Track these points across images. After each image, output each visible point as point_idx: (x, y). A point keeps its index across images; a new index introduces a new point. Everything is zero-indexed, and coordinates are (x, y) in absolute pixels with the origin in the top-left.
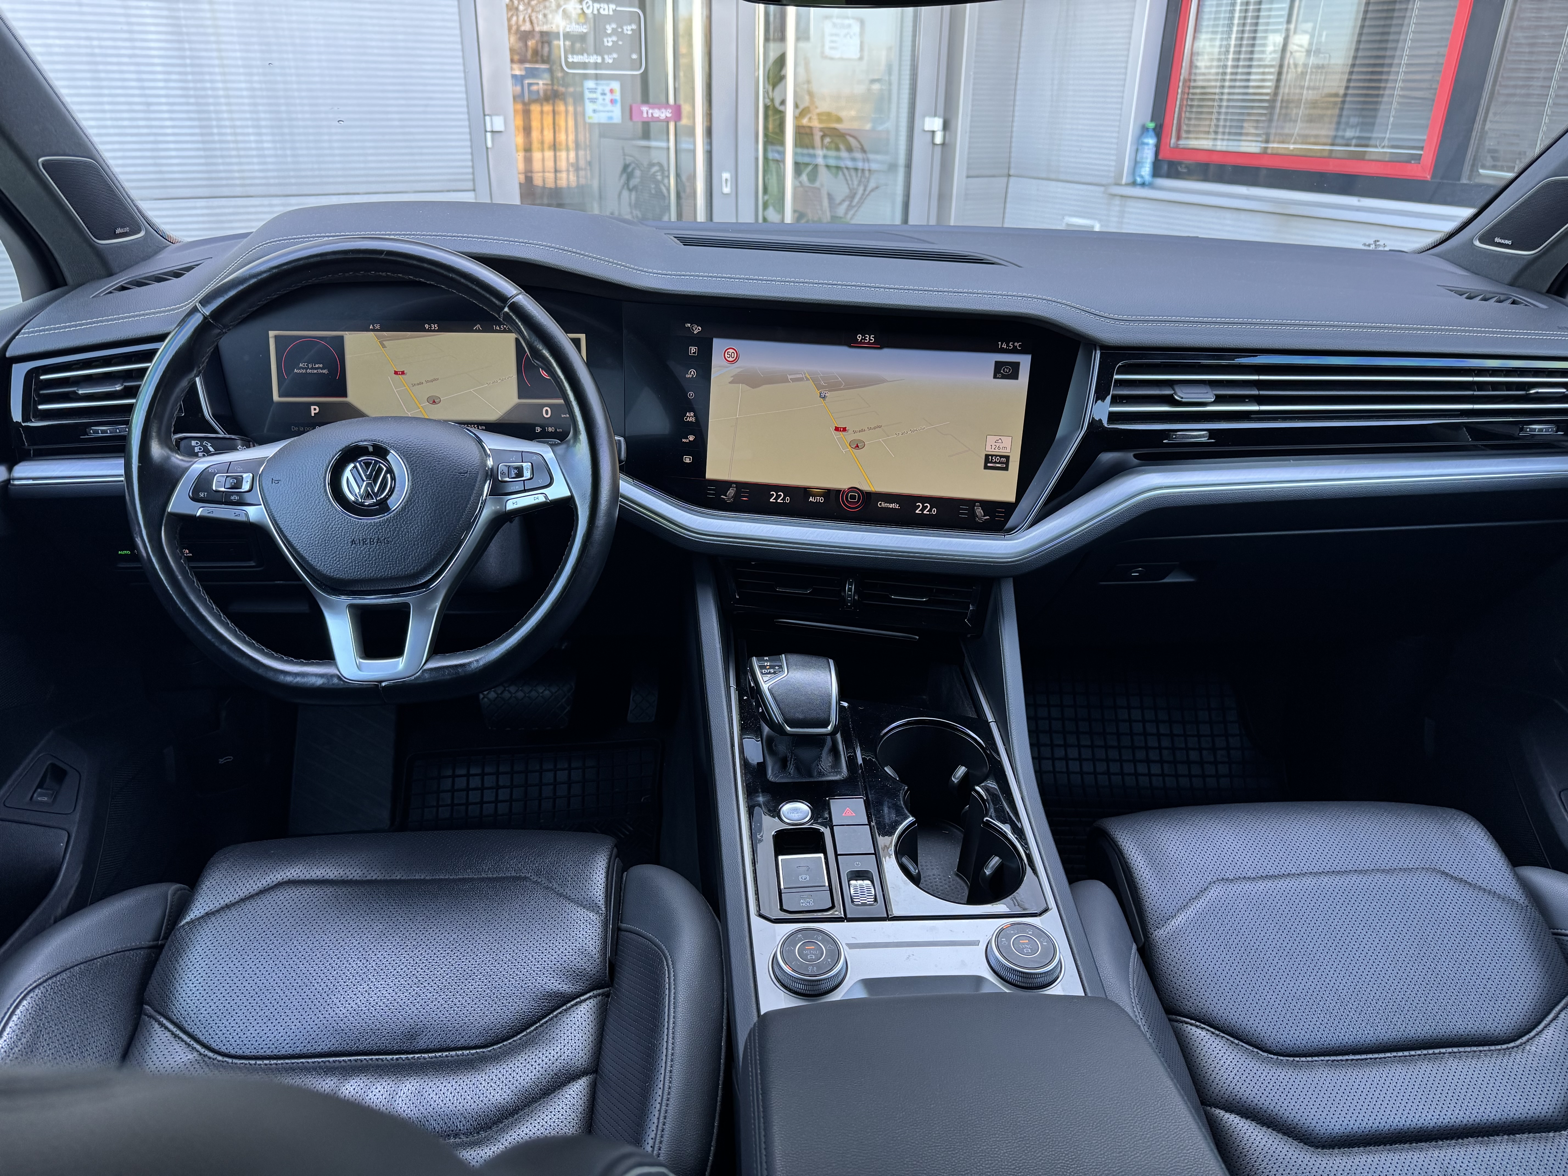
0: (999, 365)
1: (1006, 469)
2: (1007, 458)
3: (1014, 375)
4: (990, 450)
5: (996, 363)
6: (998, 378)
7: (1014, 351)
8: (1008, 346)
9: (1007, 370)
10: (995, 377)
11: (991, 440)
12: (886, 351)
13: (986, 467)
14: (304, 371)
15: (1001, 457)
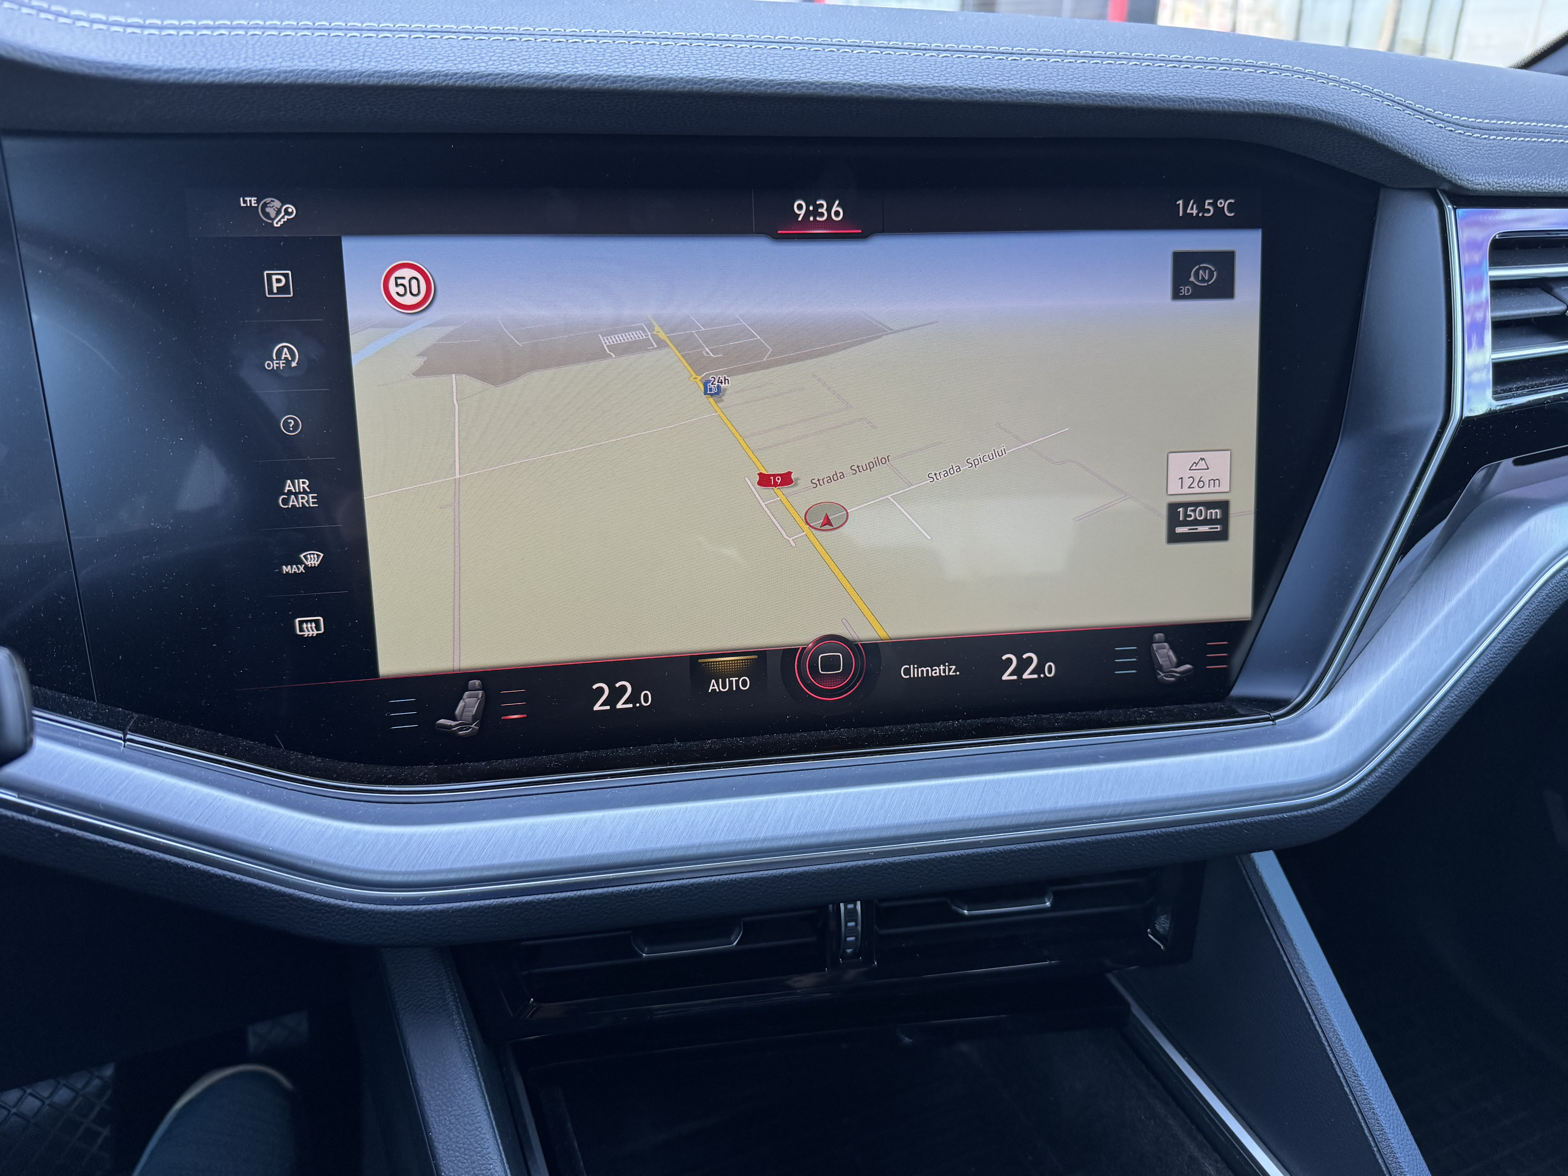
0: (1183, 263)
1: (1223, 536)
2: (1224, 506)
3: (1226, 288)
4: (1178, 491)
5: (1178, 257)
6: (1184, 297)
7: (1219, 222)
8: (1201, 208)
9: (1204, 275)
10: (1177, 295)
11: (1179, 464)
12: (879, 247)
13: (1173, 538)
15: (1209, 505)
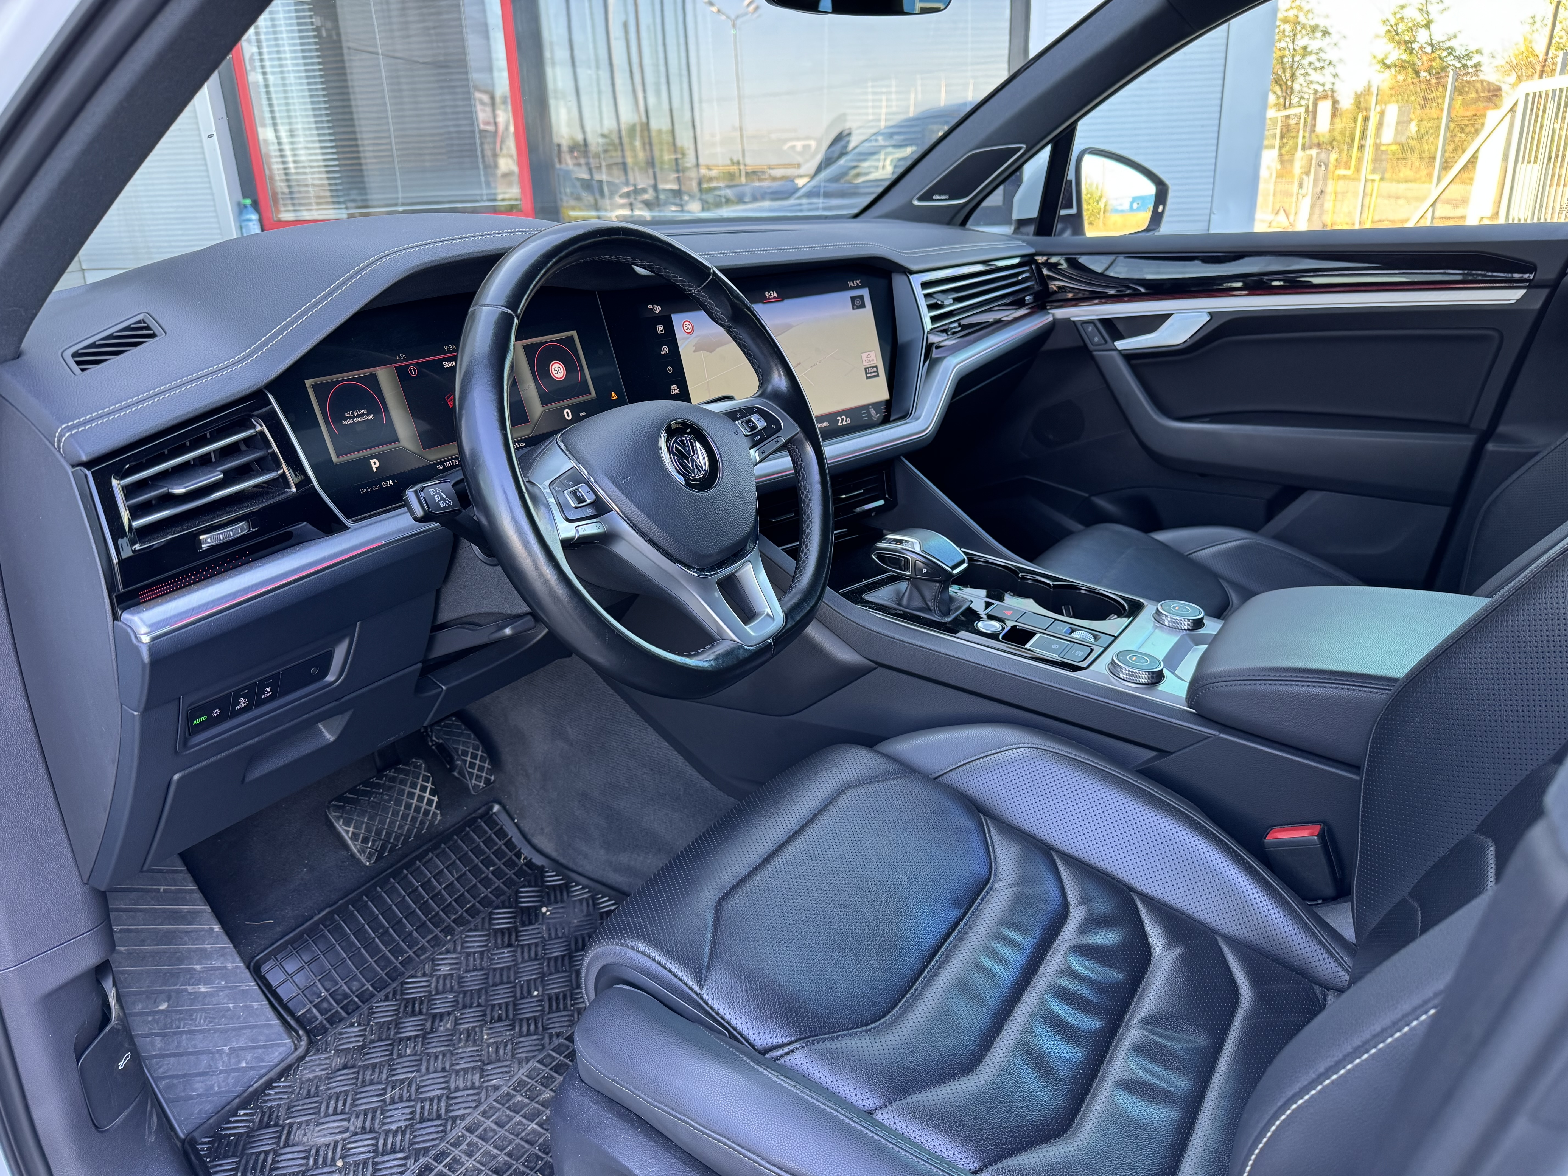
0: (853, 299)
1: (878, 376)
2: (876, 367)
3: (863, 306)
4: (866, 364)
5: (851, 298)
7: (858, 287)
8: (853, 283)
9: (858, 302)
10: (854, 308)
11: (864, 356)
12: (788, 303)
13: (868, 378)
14: (350, 421)
15: (874, 367)
